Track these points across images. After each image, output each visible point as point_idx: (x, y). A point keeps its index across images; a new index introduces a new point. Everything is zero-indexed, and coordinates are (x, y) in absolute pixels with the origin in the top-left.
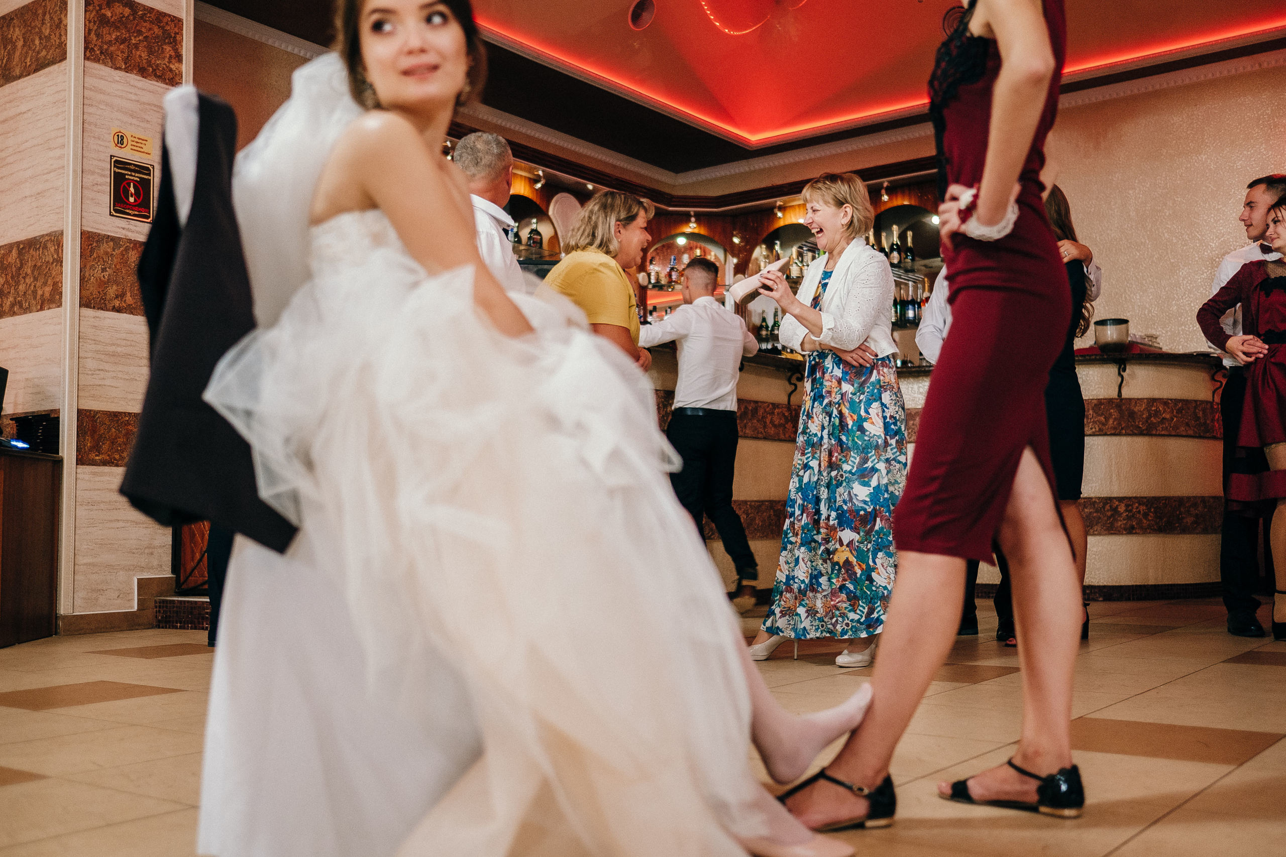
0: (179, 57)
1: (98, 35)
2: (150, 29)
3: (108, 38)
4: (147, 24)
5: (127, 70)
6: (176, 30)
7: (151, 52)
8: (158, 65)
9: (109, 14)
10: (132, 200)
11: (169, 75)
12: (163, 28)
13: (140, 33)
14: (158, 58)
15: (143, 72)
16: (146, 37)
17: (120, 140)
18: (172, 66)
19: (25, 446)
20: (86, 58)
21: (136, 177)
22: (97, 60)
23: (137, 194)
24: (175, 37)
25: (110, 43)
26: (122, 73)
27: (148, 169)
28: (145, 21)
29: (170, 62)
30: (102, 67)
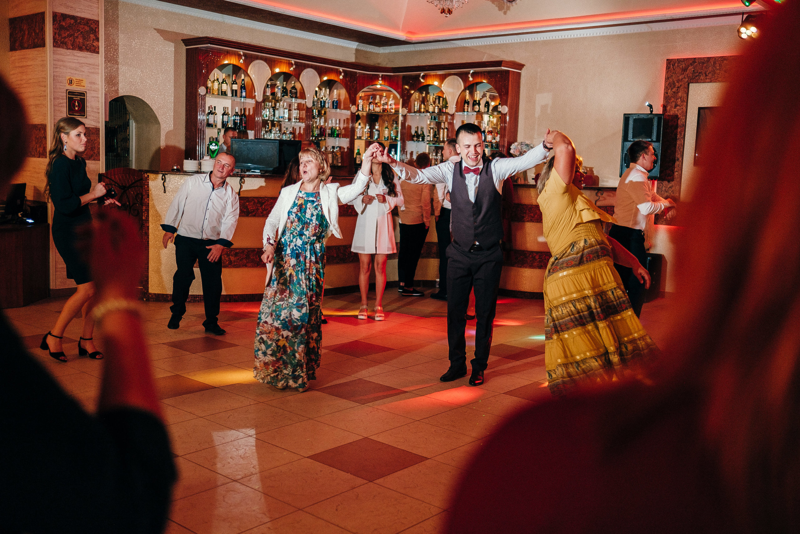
0: (98, 39)
1: (59, 35)
2: (83, 28)
3: (63, 36)
4: (82, 26)
5: (73, 49)
6: (96, 26)
7: (84, 39)
8: (87, 45)
9: (64, 24)
10: (77, 108)
11: (93, 48)
12: (89, 26)
13: (79, 31)
14: (88, 41)
15: (81, 49)
16: (81, 32)
17: (71, 82)
18: (94, 44)
19: (33, 221)
20: (54, 46)
21: (78, 98)
22: (59, 47)
23: (79, 106)
24: (95, 30)
25: (65, 38)
26: (71, 51)
27: (84, 94)
28: (81, 24)
29: (93, 42)
30: (61, 49)
